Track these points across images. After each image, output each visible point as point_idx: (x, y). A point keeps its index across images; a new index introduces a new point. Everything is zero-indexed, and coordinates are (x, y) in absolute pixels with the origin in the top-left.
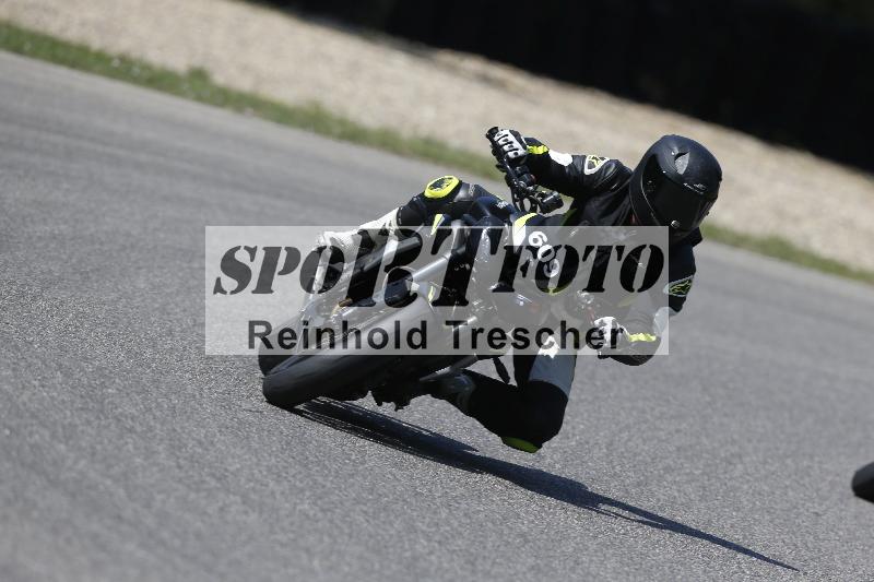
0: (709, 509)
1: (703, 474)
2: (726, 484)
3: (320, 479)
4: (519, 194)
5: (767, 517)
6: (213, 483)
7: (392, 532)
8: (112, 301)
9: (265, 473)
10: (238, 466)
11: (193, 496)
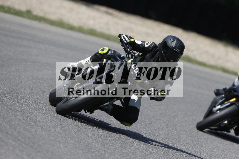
0: (168, 130)
1: (167, 121)
2: (173, 124)
3: (62, 123)
4: (128, 53)
5: (185, 132)
6: (33, 123)
7: (82, 137)
8: (5, 74)
9: (47, 121)
10: (40, 119)
11: (27, 127)
